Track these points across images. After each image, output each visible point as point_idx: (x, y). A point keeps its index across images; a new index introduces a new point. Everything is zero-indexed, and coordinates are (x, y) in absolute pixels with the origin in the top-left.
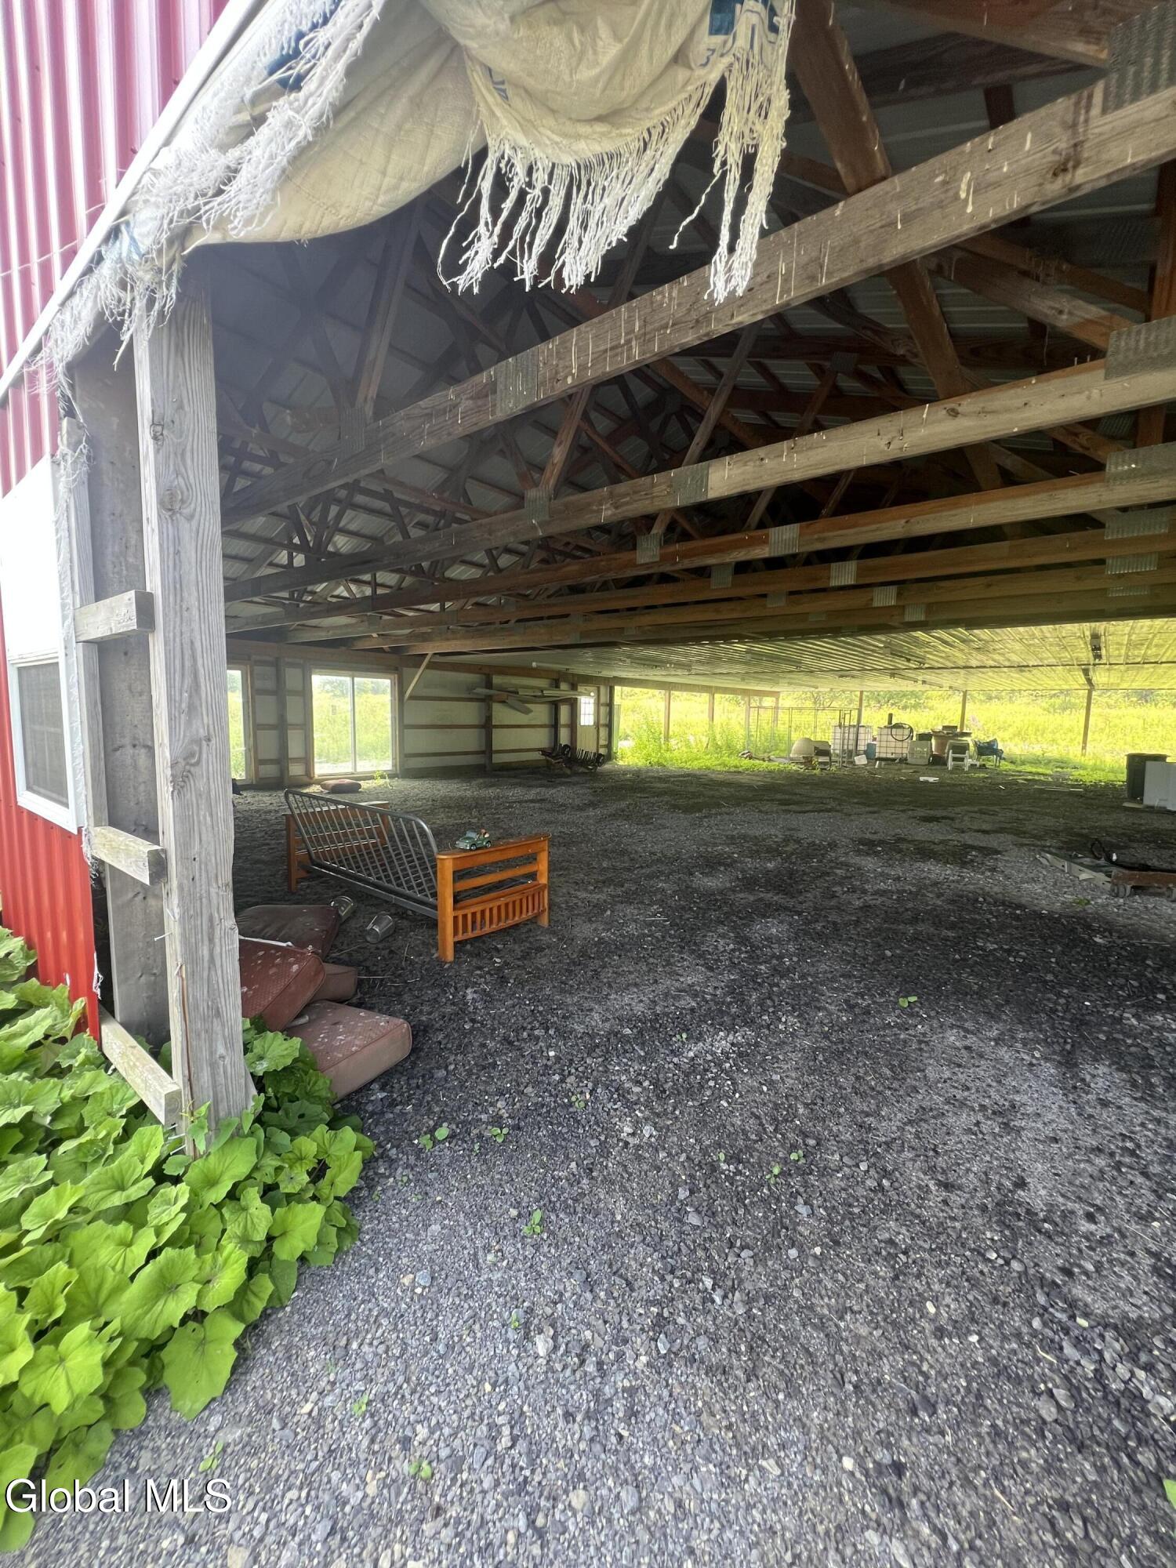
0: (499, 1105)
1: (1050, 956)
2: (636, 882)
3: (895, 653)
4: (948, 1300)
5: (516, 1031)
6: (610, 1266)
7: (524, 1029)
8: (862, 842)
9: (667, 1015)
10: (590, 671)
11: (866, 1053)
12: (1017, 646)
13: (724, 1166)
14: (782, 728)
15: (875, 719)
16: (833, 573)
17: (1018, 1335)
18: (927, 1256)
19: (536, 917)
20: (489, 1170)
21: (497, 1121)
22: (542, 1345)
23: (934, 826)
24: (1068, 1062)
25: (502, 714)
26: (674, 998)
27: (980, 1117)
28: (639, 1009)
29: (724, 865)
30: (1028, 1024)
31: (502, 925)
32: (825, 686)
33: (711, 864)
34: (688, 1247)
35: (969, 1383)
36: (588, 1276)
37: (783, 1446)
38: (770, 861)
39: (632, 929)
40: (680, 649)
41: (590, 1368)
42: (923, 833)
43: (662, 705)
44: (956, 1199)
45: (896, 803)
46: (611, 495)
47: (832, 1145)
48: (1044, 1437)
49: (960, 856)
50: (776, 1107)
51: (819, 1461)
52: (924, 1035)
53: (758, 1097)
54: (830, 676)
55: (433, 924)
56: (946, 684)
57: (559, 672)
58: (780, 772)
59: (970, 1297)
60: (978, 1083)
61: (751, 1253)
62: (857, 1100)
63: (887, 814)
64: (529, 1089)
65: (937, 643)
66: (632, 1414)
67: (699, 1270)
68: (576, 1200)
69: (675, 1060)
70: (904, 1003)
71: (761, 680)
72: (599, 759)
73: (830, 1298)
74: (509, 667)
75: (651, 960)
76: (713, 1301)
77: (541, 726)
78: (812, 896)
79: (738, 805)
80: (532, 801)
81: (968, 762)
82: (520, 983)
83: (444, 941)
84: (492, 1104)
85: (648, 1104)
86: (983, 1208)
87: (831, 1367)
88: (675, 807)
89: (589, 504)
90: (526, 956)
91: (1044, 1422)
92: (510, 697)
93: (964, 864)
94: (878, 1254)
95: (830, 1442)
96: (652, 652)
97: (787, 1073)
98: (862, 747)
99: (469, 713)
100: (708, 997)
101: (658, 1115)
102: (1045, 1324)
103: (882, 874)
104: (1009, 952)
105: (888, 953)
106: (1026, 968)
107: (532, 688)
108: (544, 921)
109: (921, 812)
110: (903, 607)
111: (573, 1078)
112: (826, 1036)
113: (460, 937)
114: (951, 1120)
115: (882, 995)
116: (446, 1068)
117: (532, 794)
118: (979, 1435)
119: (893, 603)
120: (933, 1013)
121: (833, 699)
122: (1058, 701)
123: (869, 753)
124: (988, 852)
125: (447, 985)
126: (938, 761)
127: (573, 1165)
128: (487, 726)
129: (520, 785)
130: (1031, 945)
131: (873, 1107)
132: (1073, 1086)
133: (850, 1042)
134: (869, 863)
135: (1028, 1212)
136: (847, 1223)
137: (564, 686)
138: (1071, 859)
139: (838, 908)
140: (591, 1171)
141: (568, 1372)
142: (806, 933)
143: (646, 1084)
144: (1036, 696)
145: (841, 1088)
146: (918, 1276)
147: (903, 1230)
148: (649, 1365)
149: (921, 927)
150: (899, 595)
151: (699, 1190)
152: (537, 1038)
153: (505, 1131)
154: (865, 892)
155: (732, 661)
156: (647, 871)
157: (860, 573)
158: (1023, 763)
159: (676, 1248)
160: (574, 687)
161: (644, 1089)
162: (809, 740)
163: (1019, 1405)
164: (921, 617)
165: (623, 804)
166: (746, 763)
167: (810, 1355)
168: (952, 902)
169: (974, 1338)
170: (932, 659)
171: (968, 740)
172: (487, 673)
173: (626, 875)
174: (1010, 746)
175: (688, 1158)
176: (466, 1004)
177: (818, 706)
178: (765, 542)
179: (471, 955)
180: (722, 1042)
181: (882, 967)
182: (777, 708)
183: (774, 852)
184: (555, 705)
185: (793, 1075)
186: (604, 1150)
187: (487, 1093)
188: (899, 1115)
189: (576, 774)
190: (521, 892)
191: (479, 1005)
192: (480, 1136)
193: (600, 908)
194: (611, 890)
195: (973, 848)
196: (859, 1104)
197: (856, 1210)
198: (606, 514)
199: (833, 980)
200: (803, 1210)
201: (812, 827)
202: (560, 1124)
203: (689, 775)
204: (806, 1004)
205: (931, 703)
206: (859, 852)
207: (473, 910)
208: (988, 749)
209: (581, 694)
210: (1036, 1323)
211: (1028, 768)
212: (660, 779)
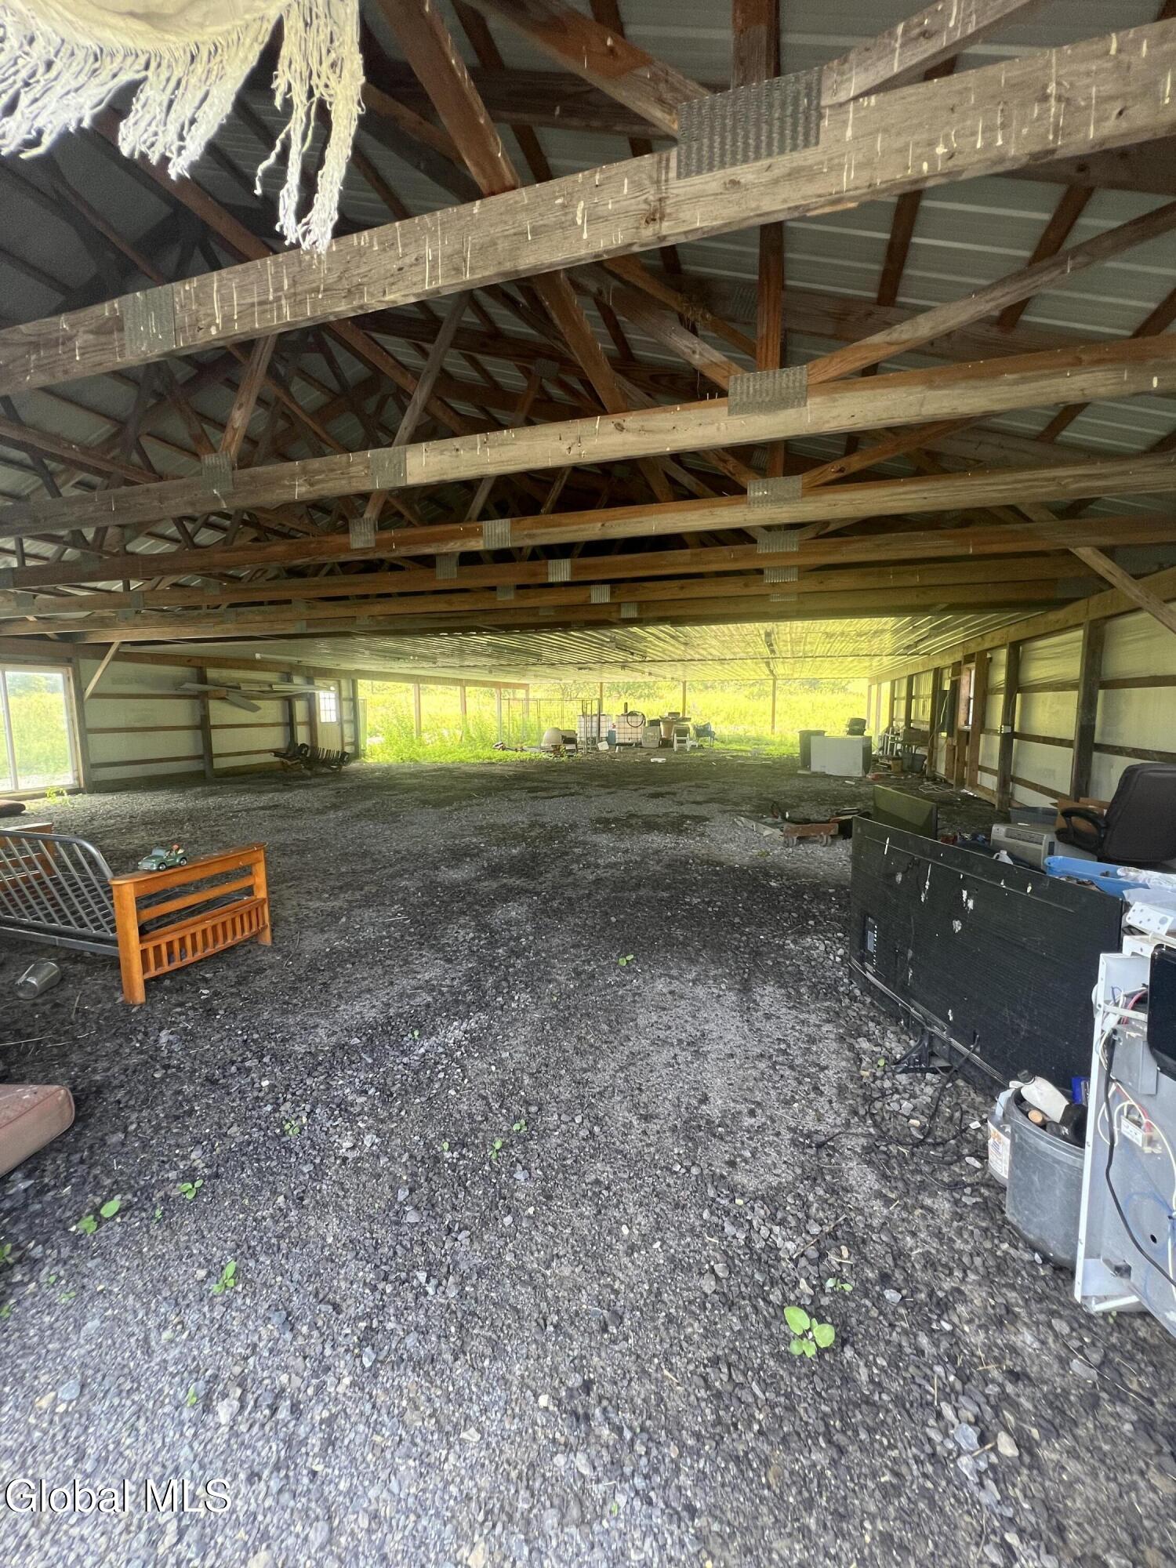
0: (193, 1156)
1: (739, 902)
2: (377, 883)
3: (621, 647)
4: (640, 1218)
5: (224, 1068)
6: (316, 1295)
7: (233, 1063)
8: (599, 821)
9: (400, 1015)
10: (328, 663)
11: (588, 1014)
12: (714, 642)
13: (448, 1155)
14: (533, 719)
15: (613, 708)
16: (550, 569)
17: (692, 1230)
18: (625, 1185)
19: (257, 935)
20: (174, 1233)
21: (190, 1175)
22: (224, 1411)
23: (659, 801)
24: (745, 989)
25: (219, 712)
26: (409, 997)
27: (677, 1050)
28: (370, 1015)
29: (470, 855)
30: (717, 962)
31: (210, 951)
32: (570, 677)
33: (458, 856)
34: (404, 1247)
35: (651, 1286)
36: (289, 1314)
37: (485, 1411)
38: (515, 847)
39: (369, 933)
40: (421, 641)
41: (283, 1414)
42: (650, 808)
43: (412, 699)
44: (653, 1127)
45: (628, 784)
46: (304, 471)
47: (553, 1105)
48: (705, 1308)
49: (677, 826)
50: (504, 1083)
51: (517, 1410)
52: (638, 988)
53: (486, 1078)
54: (570, 667)
55: (114, 963)
56: (669, 676)
57: (290, 665)
58: (531, 760)
59: (657, 1210)
60: (678, 1021)
61: (468, 1233)
62: (577, 1060)
63: (620, 793)
64: (235, 1129)
65: (651, 639)
66: (330, 1442)
67: (415, 1267)
68: (280, 1237)
69: (405, 1060)
70: (623, 962)
71: (509, 672)
72: (343, 758)
73: (539, 1251)
74: (227, 660)
75: (388, 962)
76: (426, 1294)
77: (273, 725)
78: (552, 876)
79: (490, 795)
80: (263, 808)
81: (689, 743)
82: (232, 1013)
83: (130, 979)
84: (184, 1158)
85: (373, 1113)
86: (674, 1129)
87: (536, 1315)
88: (425, 802)
89: (282, 478)
90: (242, 981)
91: (706, 1295)
92: (230, 693)
93: (680, 832)
94: (584, 1196)
95: (528, 1387)
96: (389, 643)
97: (515, 1050)
98: (604, 734)
99: (180, 712)
100: (445, 989)
101: (382, 1121)
102: (712, 1213)
103: (613, 849)
104: (708, 904)
105: (613, 919)
106: (720, 915)
107: (258, 682)
108: (267, 939)
109: (652, 790)
110: (619, 604)
111: (288, 1104)
112: (555, 1006)
113: (153, 972)
114: (655, 1058)
115: (605, 959)
116: (125, 1130)
117: (265, 799)
118: (656, 1328)
119: (607, 600)
120: (646, 967)
121: (578, 690)
122: (755, 689)
123: (610, 740)
124: (700, 820)
125: (134, 1031)
126: (666, 744)
127: (281, 1199)
128: (204, 727)
129: (248, 791)
130: (726, 895)
131: (591, 1062)
132: (747, 1006)
133: (576, 1007)
134: (604, 840)
135: (708, 1122)
136: (560, 1176)
137: (297, 680)
138: (758, 820)
139: (575, 885)
140: (302, 1199)
141: (256, 1429)
142: (543, 911)
143: (371, 1092)
144: (741, 684)
145: (565, 1051)
146: (617, 1206)
147: (608, 1168)
148: (353, 1384)
149: (642, 892)
150: (612, 593)
151: (421, 1186)
152: (249, 1070)
153: (198, 1184)
154: (597, 866)
155: (475, 653)
156: (390, 871)
157: (575, 570)
158: (730, 742)
159: (391, 1253)
160: (310, 680)
161: (370, 1097)
162: (557, 729)
163: (689, 1289)
164: (632, 613)
165: (369, 804)
166: (499, 754)
167: (517, 1311)
168: (668, 866)
169: (657, 1245)
170: (652, 653)
171: (689, 724)
172: (199, 667)
173: (367, 878)
174: (720, 728)
175: (411, 1157)
176: (158, 1049)
177: (566, 696)
178: (480, 534)
179: (169, 991)
180: (455, 1032)
181: (608, 932)
182: (528, 700)
183: (519, 838)
184: (289, 701)
185: (522, 1049)
186: (318, 1174)
187: (178, 1146)
188: (613, 1065)
189: (318, 775)
190: (234, 911)
191: (176, 1048)
192: (165, 1199)
193: (334, 916)
194: (348, 896)
195: (688, 817)
196: (579, 1063)
197: (569, 1162)
198: (300, 490)
199: (565, 951)
200: (520, 1175)
201: (556, 811)
202: (269, 1158)
203: (441, 769)
204: (539, 979)
205: (661, 693)
206: (596, 831)
207: (168, 938)
208: (703, 732)
209: (320, 688)
210: (706, 1215)
211: (735, 746)
212: (413, 775)
